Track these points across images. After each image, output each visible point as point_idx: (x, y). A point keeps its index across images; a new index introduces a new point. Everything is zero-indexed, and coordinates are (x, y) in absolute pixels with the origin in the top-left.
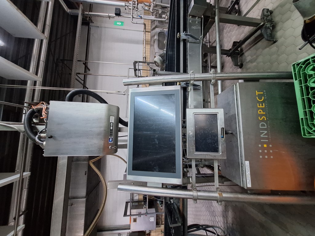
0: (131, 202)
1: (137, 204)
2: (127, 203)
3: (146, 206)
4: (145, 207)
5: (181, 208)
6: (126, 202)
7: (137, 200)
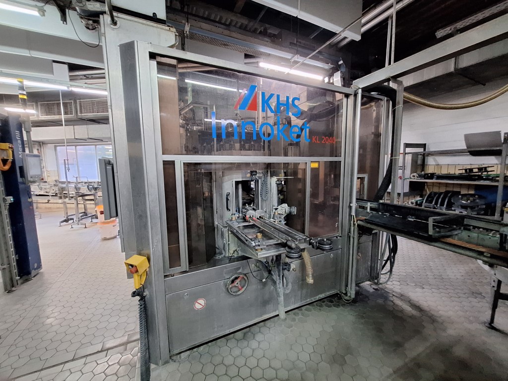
0: (425, 152)
1: (419, 162)
2: (424, 146)
3: (416, 177)
4: (414, 177)
5: (449, 240)
6: (425, 144)
7: (427, 162)
